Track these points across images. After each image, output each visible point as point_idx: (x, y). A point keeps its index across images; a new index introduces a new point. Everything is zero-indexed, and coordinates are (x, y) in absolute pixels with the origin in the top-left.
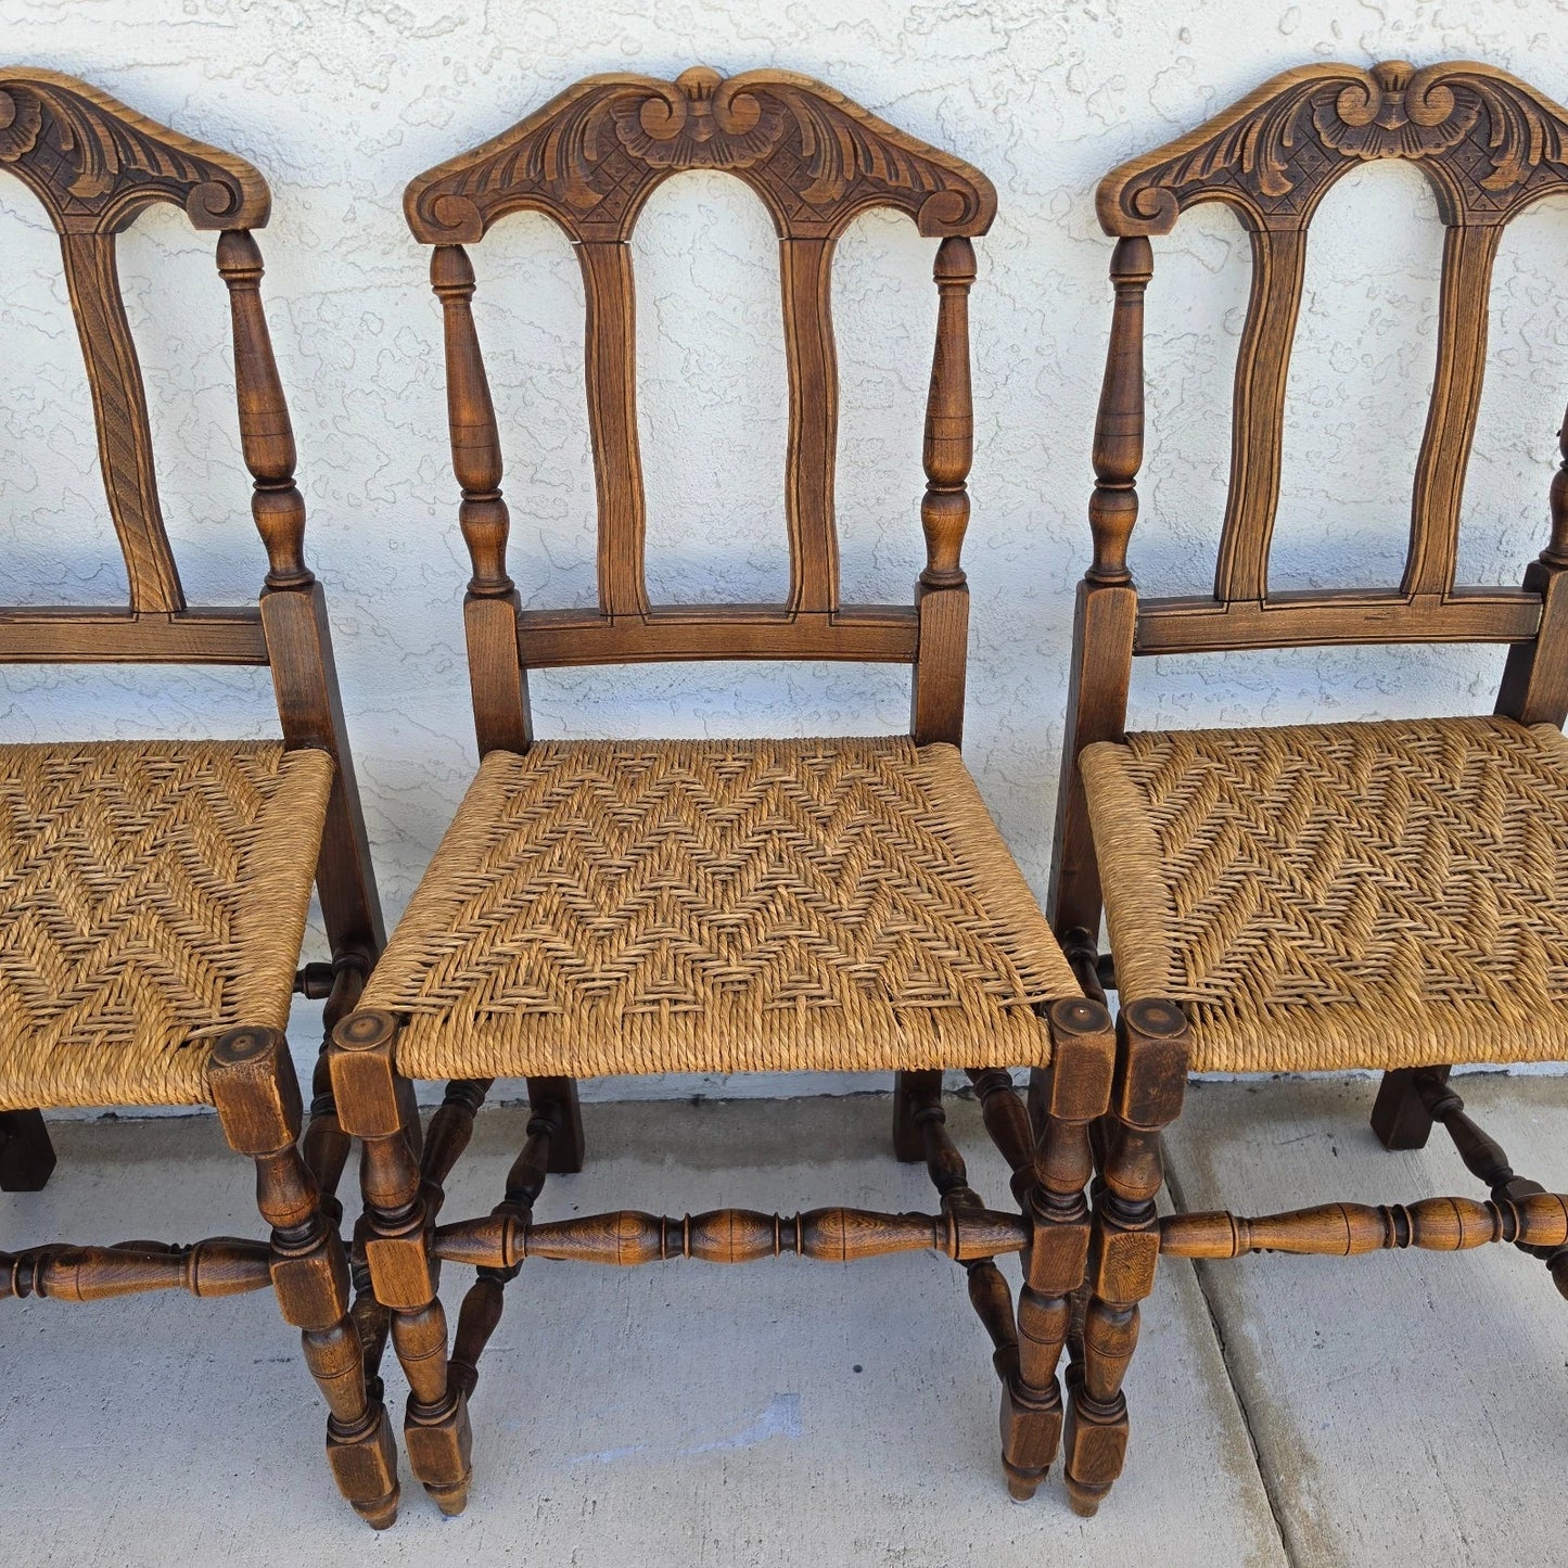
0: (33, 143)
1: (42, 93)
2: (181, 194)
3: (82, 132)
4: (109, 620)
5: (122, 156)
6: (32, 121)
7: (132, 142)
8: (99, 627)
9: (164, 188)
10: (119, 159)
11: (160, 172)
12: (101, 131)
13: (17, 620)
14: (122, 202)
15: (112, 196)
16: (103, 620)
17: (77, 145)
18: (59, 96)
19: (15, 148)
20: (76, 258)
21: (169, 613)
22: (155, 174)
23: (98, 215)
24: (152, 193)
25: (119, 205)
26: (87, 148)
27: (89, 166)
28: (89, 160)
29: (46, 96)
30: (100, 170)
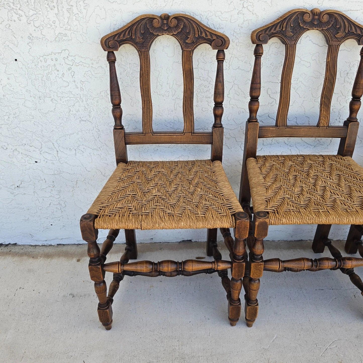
0: (331, 26)
1: (336, 15)
2: (359, 37)
3: (342, 24)
4: (313, 128)
5: (349, 29)
6: (332, 21)
7: (352, 26)
8: (310, 129)
9: (356, 36)
10: (349, 30)
11: (357, 32)
12: (346, 23)
13: (293, 128)
14: (346, 39)
15: (344, 37)
16: (312, 128)
17: (341, 26)
18: (339, 16)
19: (326, 26)
20: (332, 50)
21: (327, 127)
22: (356, 33)
23: (340, 41)
24: (353, 37)
25: (345, 39)
26: (342, 27)
27: (341, 31)
28: (342, 30)
29: (337, 16)
30: (343, 32)
